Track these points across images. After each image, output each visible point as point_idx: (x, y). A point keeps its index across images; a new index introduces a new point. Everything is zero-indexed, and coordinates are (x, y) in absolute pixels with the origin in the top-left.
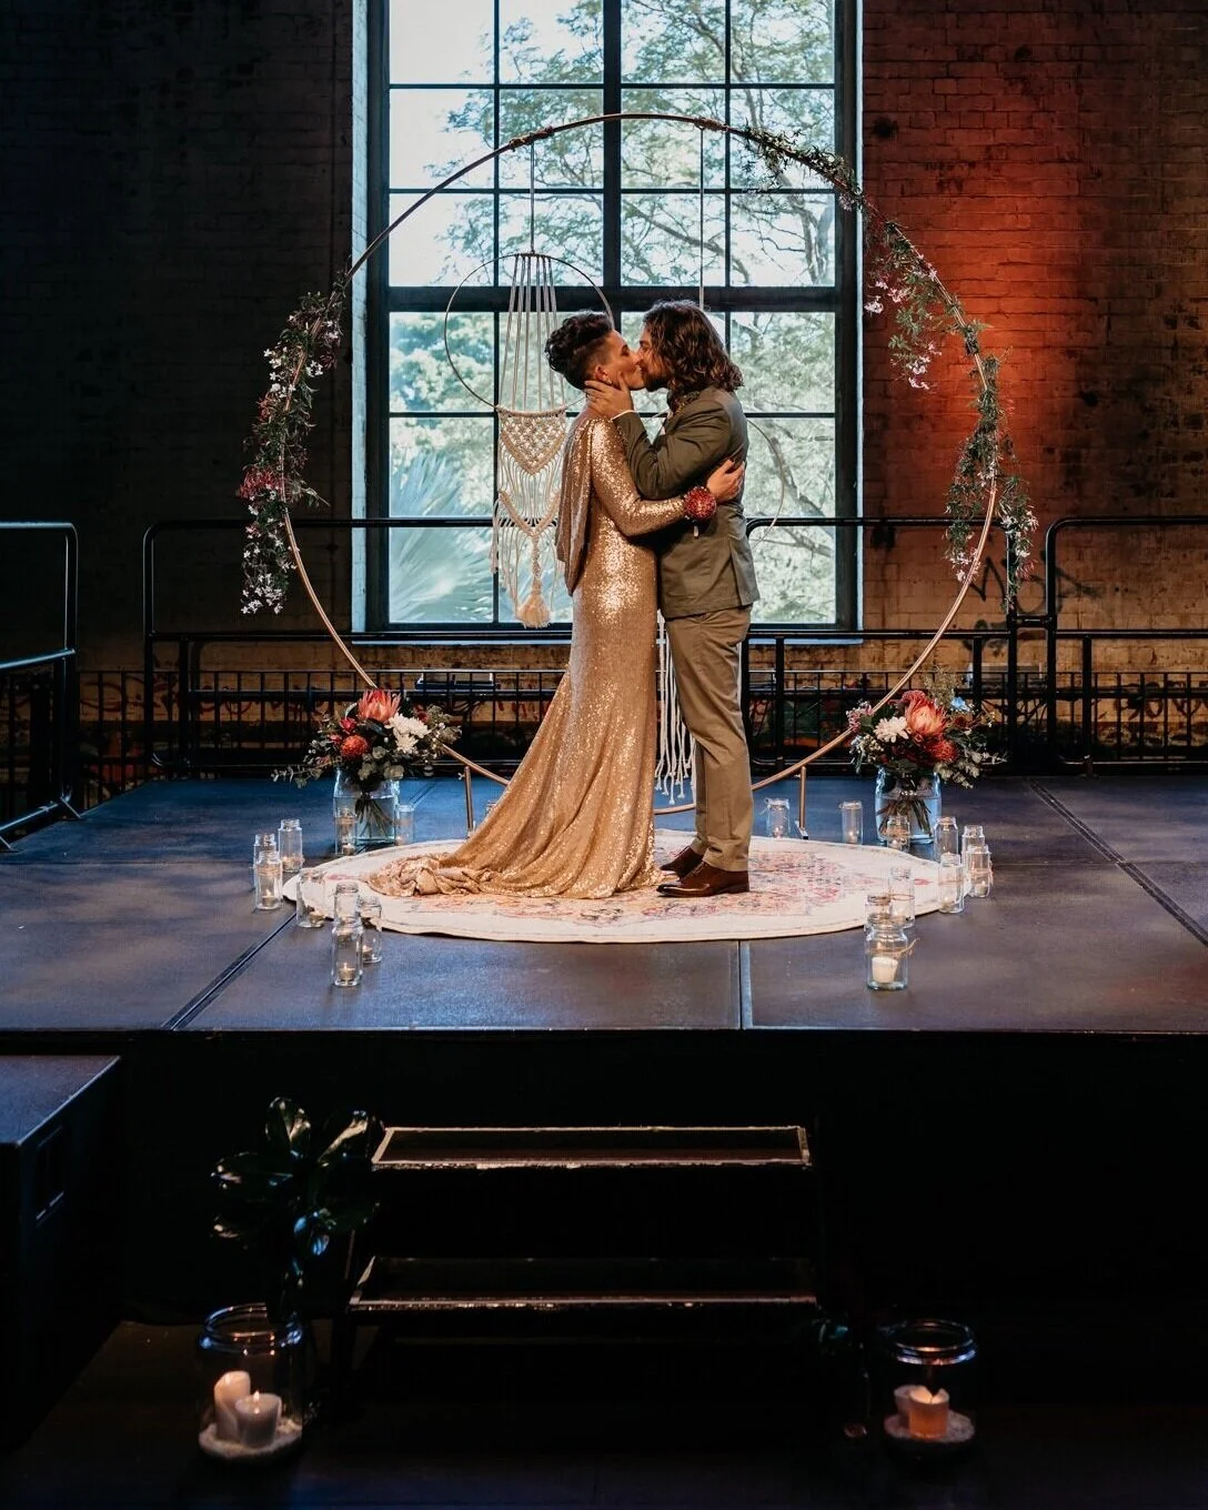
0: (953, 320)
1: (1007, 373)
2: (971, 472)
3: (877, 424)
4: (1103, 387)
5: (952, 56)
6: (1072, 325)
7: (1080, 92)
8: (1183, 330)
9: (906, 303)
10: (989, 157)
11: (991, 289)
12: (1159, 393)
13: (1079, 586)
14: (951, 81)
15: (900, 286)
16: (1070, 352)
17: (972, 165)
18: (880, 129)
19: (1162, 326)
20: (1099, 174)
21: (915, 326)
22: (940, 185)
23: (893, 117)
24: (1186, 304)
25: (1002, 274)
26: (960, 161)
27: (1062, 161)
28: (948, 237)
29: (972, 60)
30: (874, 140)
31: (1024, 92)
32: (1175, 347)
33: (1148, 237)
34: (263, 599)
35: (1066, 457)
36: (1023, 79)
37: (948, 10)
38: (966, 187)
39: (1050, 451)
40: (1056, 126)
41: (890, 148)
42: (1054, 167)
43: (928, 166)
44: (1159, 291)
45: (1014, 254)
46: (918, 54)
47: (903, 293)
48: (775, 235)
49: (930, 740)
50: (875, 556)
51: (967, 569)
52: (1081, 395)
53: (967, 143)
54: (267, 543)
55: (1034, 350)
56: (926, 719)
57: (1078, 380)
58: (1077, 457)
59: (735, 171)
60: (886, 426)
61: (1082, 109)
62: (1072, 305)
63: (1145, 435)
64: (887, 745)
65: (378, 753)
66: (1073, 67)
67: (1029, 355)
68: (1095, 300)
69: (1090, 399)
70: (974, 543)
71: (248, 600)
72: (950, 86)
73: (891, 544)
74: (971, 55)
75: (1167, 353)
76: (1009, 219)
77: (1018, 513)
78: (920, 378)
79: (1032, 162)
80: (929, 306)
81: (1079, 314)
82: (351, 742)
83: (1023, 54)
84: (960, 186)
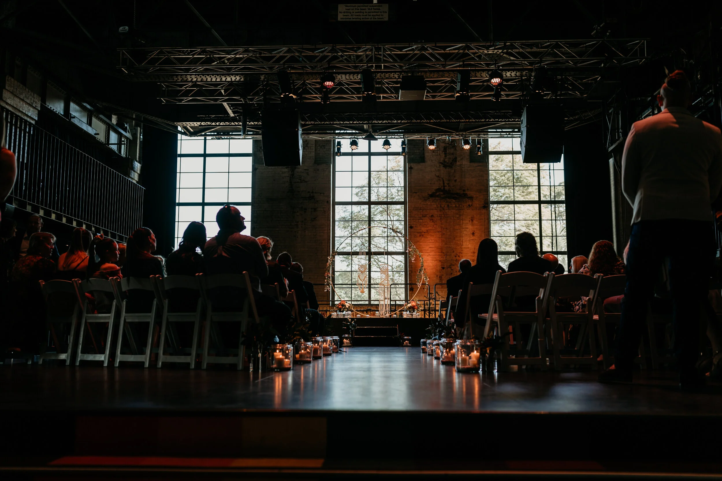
0: (417, 253)
1: (431, 264)
2: (420, 272)
3: (410, 272)
4: (445, 266)
5: (421, 216)
6: (440, 257)
7: (441, 221)
8: (457, 258)
9: (411, 251)
10: (427, 231)
11: (428, 251)
12: (454, 267)
13: (442, 297)
14: (421, 220)
15: (411, 248)
16: (440, 261)
17: (425, 233)
18: (411, 227)
19: (454, 257)
20: (444, 234)
21: (413, 254)
22: (420, 236)
23: (413, 225)
24: (458, 253)
25: (430, 249)
26: (423, 232)
27: (438, 232)
28: (421, 244)
29: (425, 217)
30: (410, 229)
31: (433, 222)
32: (456, 260)
33: (452, 243)
34: (327, 289)
35: (440, 277)
36: (432, 220)
37: (421, 209)
38: (424, 236)
39: (437, 276)
40: (437, 227)
41: (412, 230)
42: (437, 233)
43: (418, 233)
44: (454, 252)
45: (431, 246)
46: (416, 216)
47: (411, 249)
48: (396, 246)
49: (414, 306)
50: (411, 292)
51: (419, 285)
52: (442, 267)
53: (424, 229)
54: (327, 282)
55: (435, 261)
56: (414, 304)
57: (441, 265)
58: (441, 277)
59: (389, 233)
60: (412, 272)
61: (441, 224)
62: (440, 254)
63: (452, 274)
64: (409, 307)
65: (344, 307)
66: (440, 218)
67: (434, 261)
68: (444, 253)
69: (443, 268)
70: (420, 282)
71: (325, 290)
72: (421, 221)
73: (413, 290)
74: (425, 216)
75: (455, 261)
76: (430, 241)
77: (426, 278)
78: (413, 261)
79: (434, 232)
80: (414, 251)
81: (441, 255)
82: (340, 306)
83: (432, 216)
84: (423, 235)
